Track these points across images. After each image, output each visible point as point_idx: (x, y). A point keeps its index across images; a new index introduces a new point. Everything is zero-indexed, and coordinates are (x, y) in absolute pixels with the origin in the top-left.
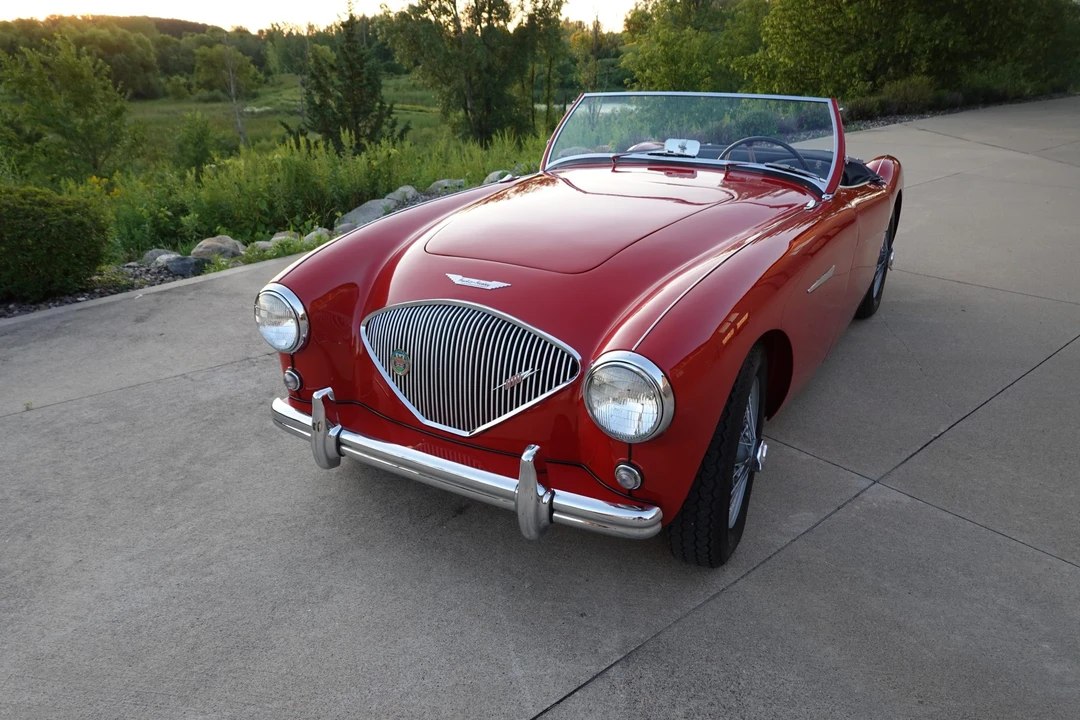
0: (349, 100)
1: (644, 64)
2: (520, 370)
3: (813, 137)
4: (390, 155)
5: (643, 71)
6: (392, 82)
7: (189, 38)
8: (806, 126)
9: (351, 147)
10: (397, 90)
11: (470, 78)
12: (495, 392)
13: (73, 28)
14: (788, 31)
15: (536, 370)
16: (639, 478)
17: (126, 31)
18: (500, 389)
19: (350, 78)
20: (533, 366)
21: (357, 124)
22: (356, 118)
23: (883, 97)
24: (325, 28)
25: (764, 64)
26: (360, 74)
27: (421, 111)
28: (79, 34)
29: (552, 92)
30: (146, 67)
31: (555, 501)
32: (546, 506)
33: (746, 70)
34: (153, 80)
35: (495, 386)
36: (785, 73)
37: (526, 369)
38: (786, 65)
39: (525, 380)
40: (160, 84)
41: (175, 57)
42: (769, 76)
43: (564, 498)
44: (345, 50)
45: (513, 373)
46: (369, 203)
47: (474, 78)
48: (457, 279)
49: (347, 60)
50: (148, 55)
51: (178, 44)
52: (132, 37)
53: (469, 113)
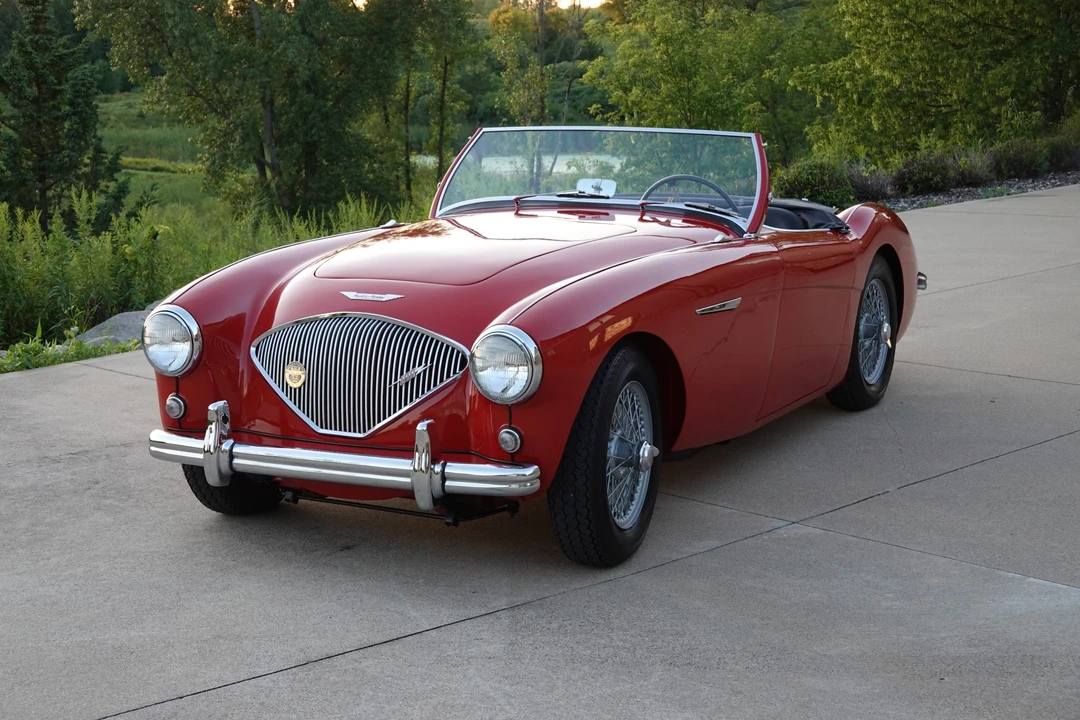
0: (29, 145)
1: (627, 78)
2: (414, 366)
3: (921, 206)
4: (155, 235)
5: (627, 90)
8: (911, 188)
9: (89, 221)
11: (272, 103)
12: (390, 389)
14: (886, 22)
15: (429, 364)
16: (519, 441)
18: (396, 386)
19: (35, 101)
20: (426, 362)
21: (43, 193)
22: (42, 179)
23: (1057, 139)
25: (852, 79)
26: (55, 94)
27: (156, 169)
31: (446, 471)
32: (439, 476)
33: (818, 91)
35: (390, 383)
36: (888, 95)
37: (420, 364)
38: (889, 82)
39: (419, 375)
42: (860, 100)
43: (453, 468)
45: (408, 370)
46: (117, 316)
47: (280, 101)
48: (351, 295)
49: (31, 66)
53: (269, 173)
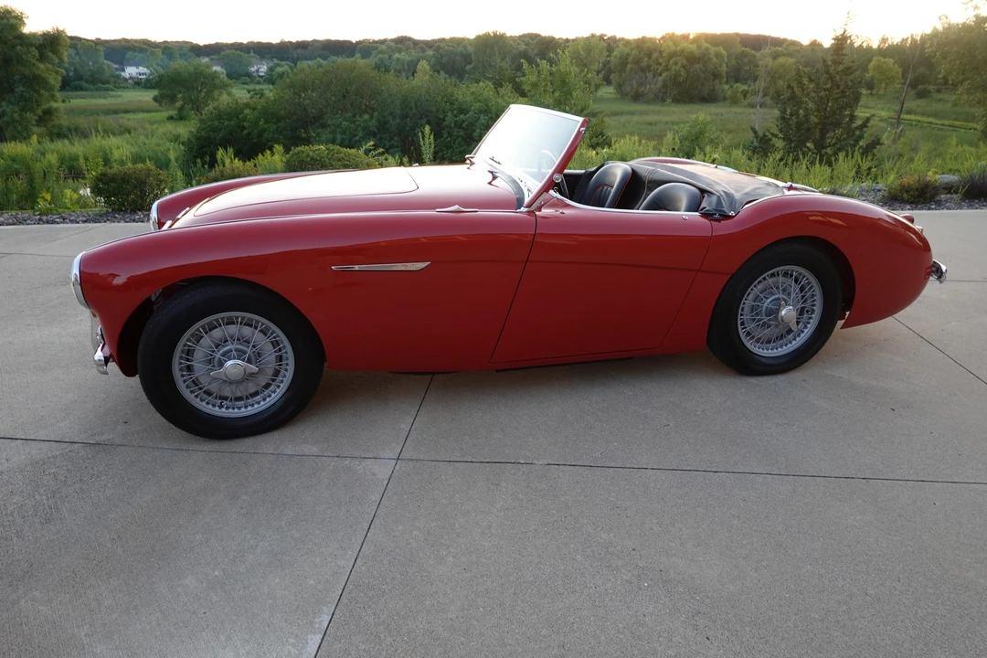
6: (953, 97)
7: (766, 51)
10: (955, 105)
13: (671, 43)
17: (709, 45)
28: (673, 48)
30: (716, 76)
34: (717, 87)
40: (723, 90)
41: (748, 68)
49: (827, 72)
50: (721, 65)
51: (754, 56)
52: (713, 50)
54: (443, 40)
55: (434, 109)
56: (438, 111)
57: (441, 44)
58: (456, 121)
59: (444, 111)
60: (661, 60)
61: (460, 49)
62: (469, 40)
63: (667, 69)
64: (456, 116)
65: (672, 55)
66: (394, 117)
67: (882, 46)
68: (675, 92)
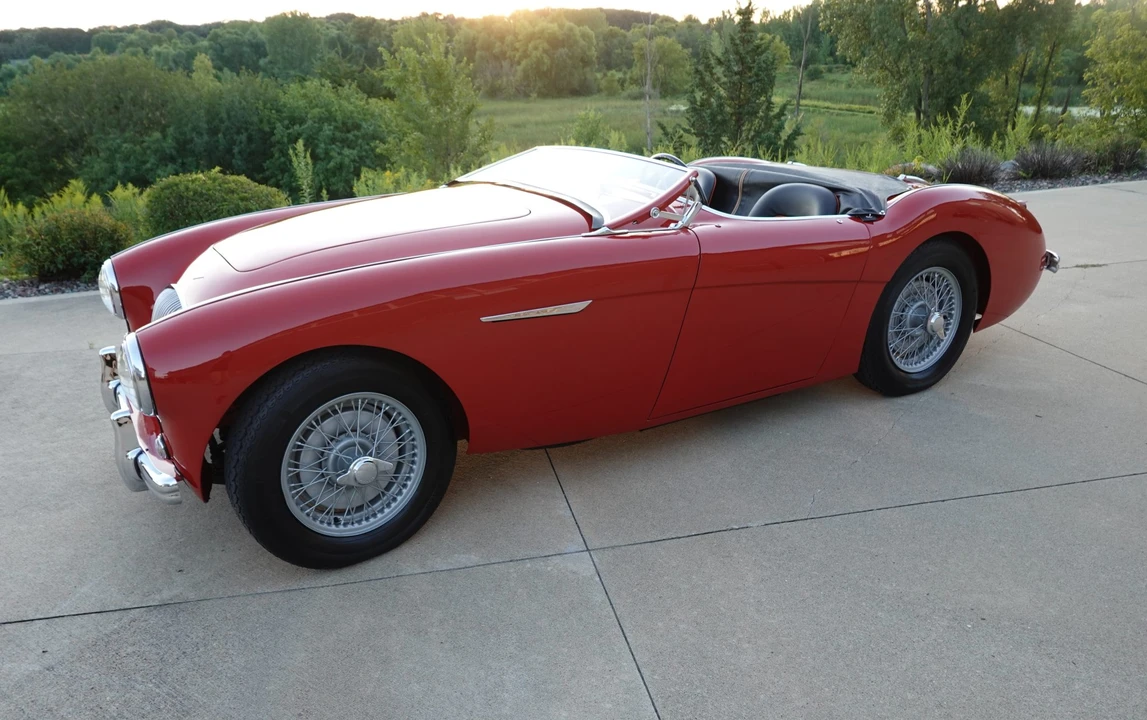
0: (732, 99)
6: (845, 77)
7: (636, 30)
10: (849, 86)
11: (931, 72)
17: (572, 24)
19: (738, 73)
24: (782, 13)
28: (530, 29)
29: (1048, 89)
30: (586, 62)
31: (139, 459)
32: (131, 461)
34: (589, 76)
40: (596, 79)
41: (619, 51)
44: (738, 42)
47: (935, 72)
49: (737, 53)
50: (589, 49)
51: (625, 37)
52: (577, 30)
53: (922, 116)
54: (219, 25)
55: (255, 119)
56: (261, 121)
57: (218, 30)
58: (289, 134)
59: (269, 122)
60: (517, 45)
61: (247, 37)
62: (258, 24)
63: (526, 55)
64: (288, 128)
65: (531, 37)
66: (200, 134)
67: (764, 21)
68: (539, 84)
